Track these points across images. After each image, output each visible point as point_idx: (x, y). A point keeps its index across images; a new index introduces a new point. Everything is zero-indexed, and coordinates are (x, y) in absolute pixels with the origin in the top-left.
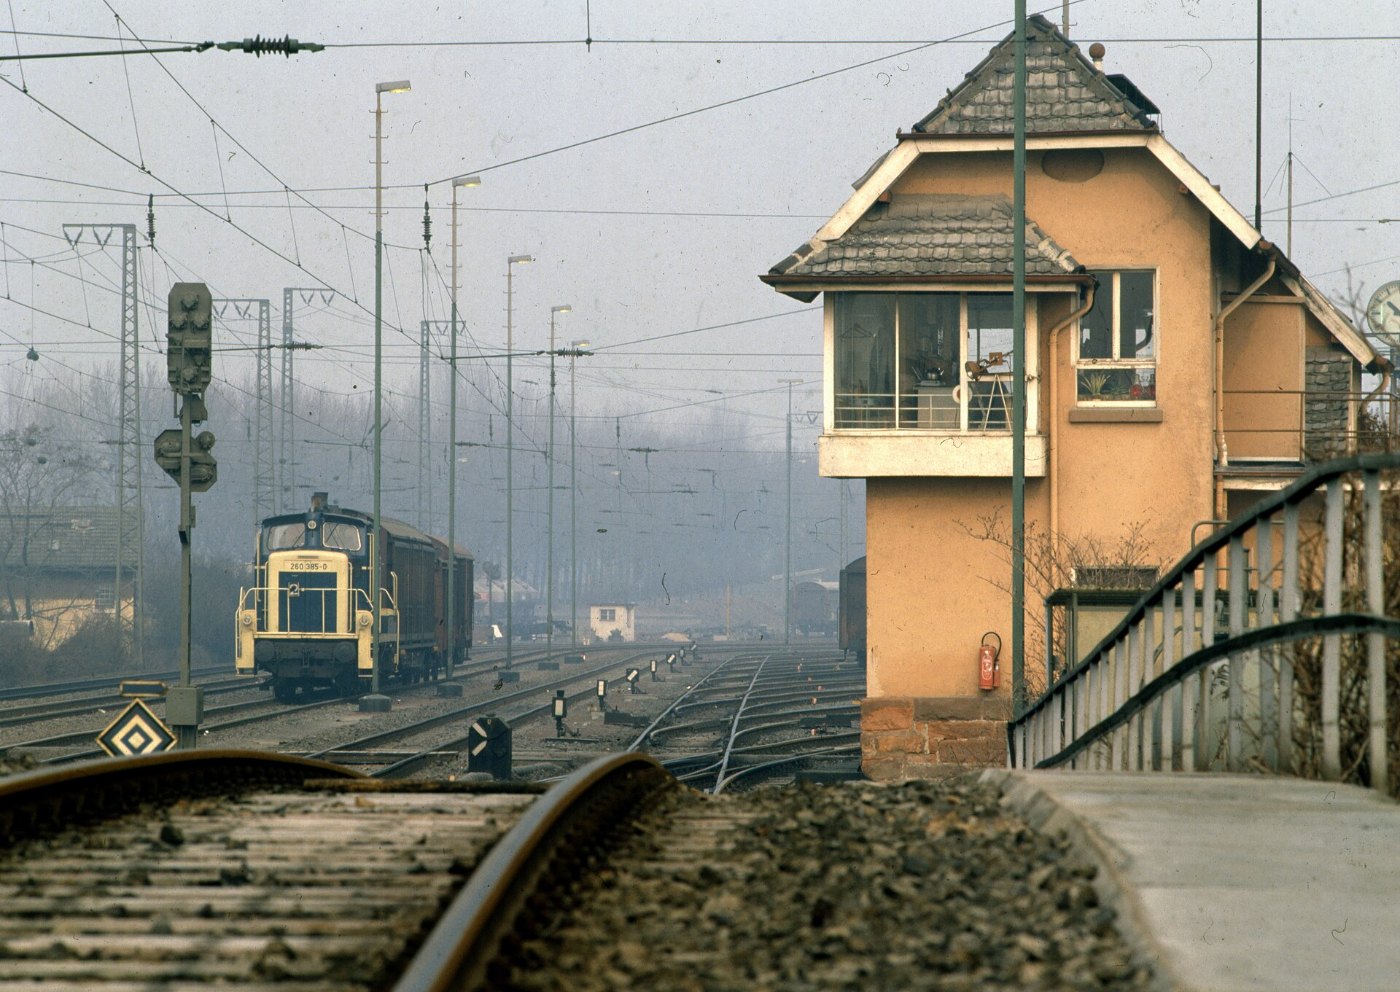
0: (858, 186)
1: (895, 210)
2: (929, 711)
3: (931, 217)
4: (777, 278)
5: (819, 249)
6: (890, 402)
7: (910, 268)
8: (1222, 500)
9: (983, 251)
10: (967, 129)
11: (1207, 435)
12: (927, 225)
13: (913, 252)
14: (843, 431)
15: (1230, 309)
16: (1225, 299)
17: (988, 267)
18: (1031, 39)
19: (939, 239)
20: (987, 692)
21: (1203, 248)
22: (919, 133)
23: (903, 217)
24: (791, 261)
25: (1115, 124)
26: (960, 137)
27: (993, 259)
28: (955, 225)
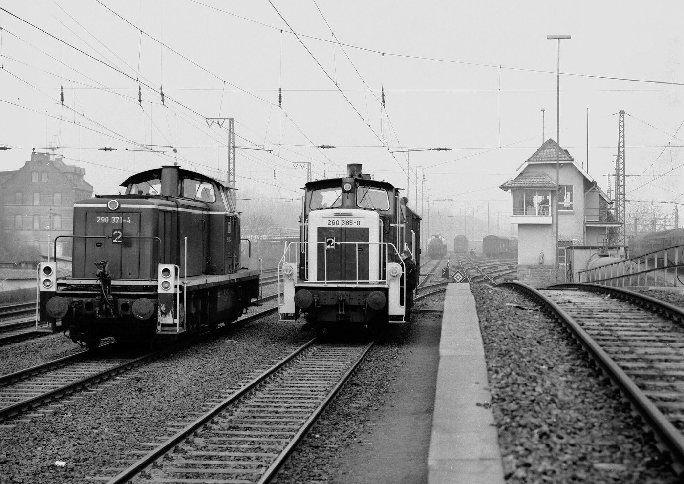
0: (517, 170)
1: (524, 175)
2: (530, 267)
3: (531, 176)
4: (502, 187)
5: (510, 182)
6: (523, 210)
7: (527, 185)
8: (585, 228)
9: (541, 182)
10: (538, 160)
11: (583, 216)
12: (530, 177)
13: (527, 182)
14: (514, 215)
15: (587, 193)
16: (585, 192)
17: (542, 185)
18: (550, 143)
19: (532, 180)
20: (541, 264)
21: (582, 181)
22: (529, 160)
23: (525, 176)
24: (505, 184)
25: (566, 159)
26: (536, 161)
27: (543, 184)
28: (535, 177)
